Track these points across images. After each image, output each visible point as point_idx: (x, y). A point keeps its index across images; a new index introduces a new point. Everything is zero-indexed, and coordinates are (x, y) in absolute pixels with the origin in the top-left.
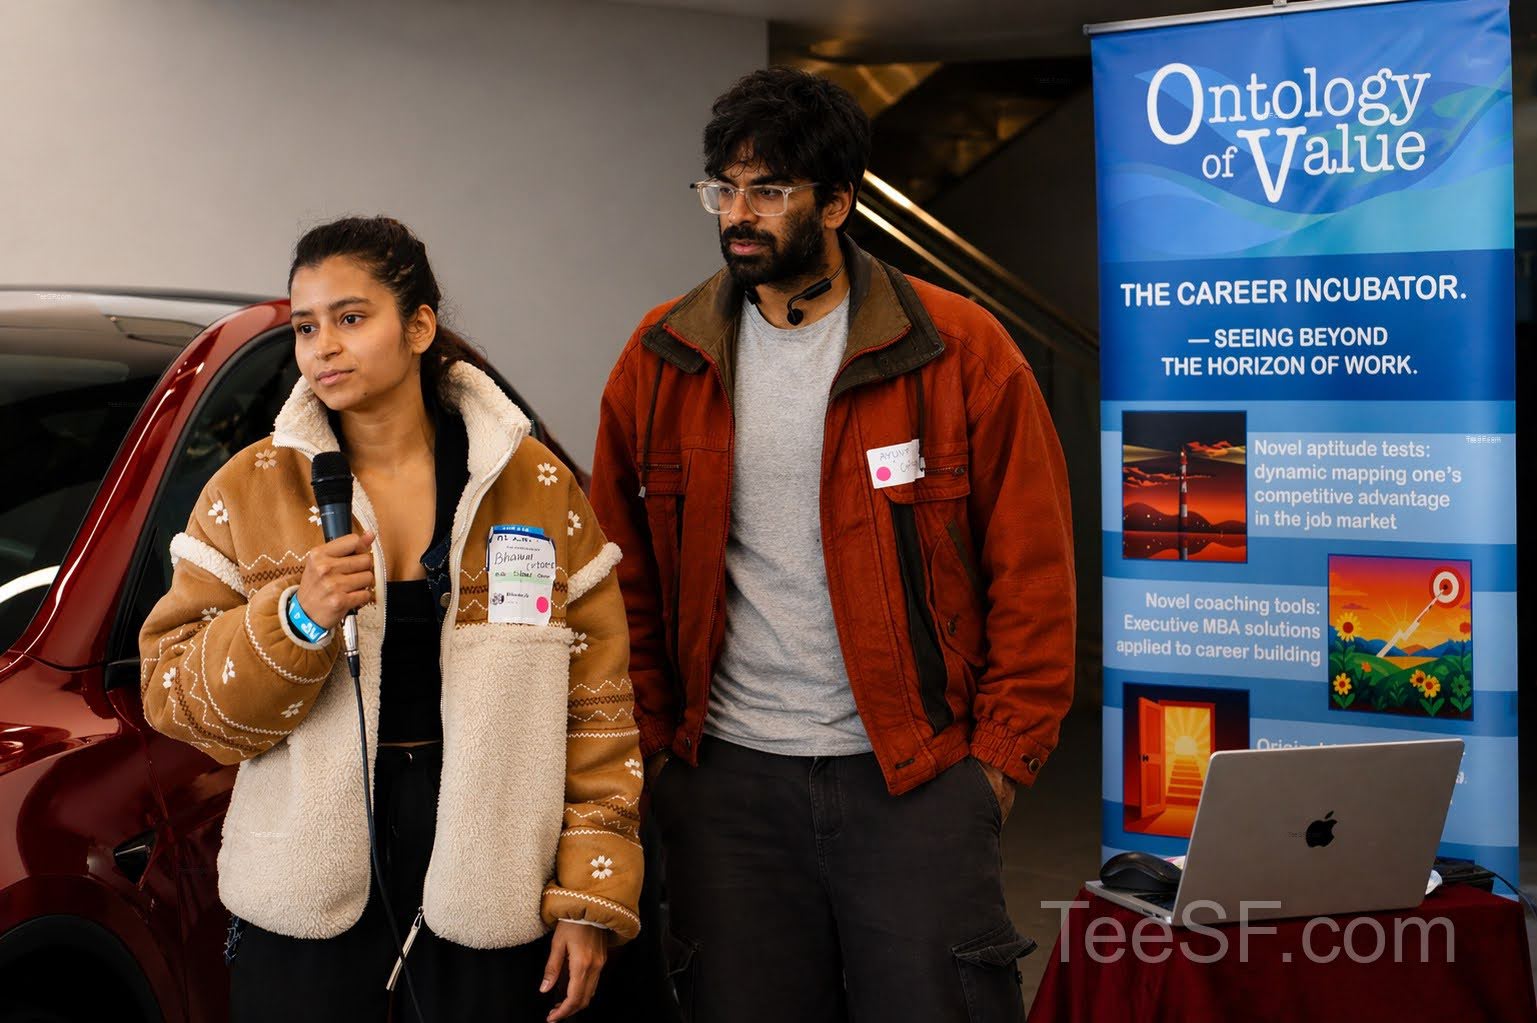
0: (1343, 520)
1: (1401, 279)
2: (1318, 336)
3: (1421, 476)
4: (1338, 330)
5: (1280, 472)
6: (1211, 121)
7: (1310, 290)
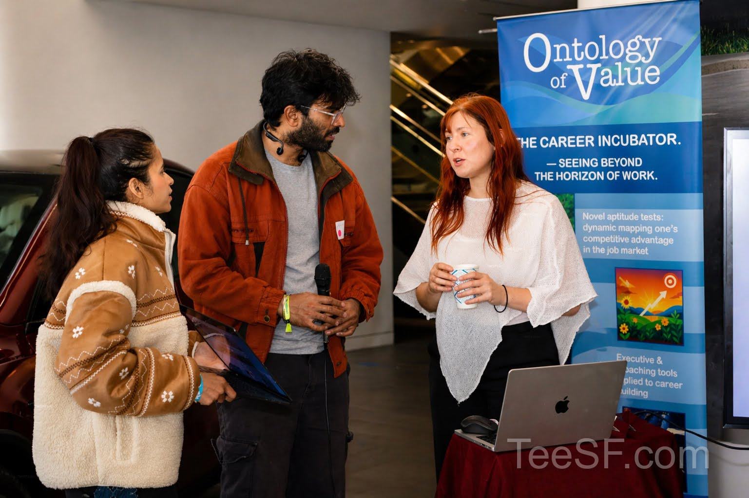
0: (624, 250)
1: (648, 135)
2: (610, 162)
3: (659, 229)
4: (619, 159)
5: (595, 228)
6: (555, 60)
7: (605, 141)
